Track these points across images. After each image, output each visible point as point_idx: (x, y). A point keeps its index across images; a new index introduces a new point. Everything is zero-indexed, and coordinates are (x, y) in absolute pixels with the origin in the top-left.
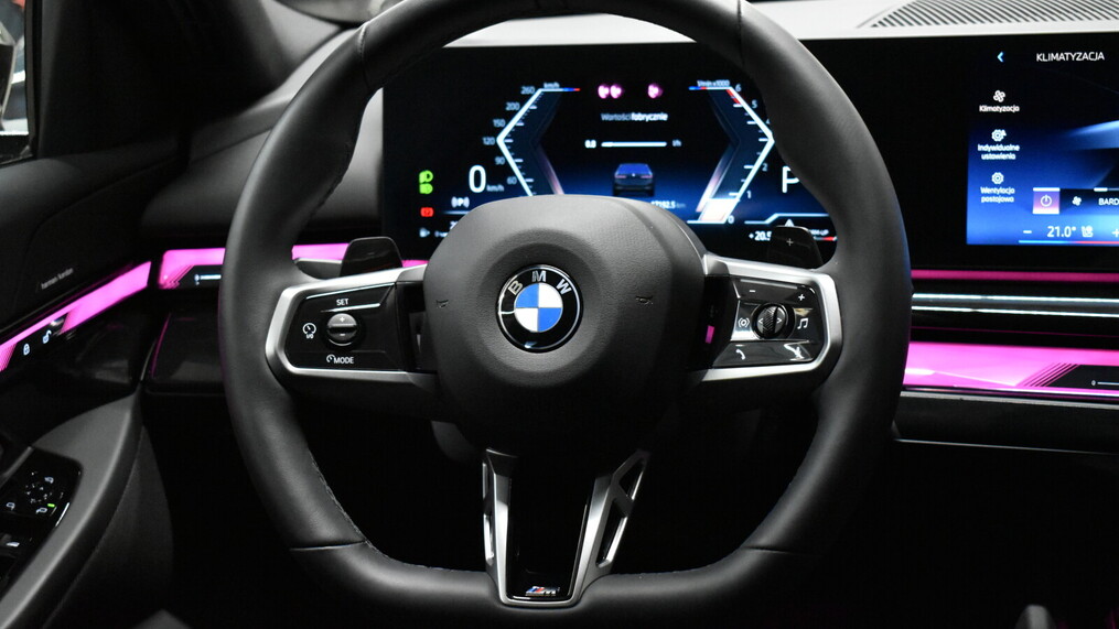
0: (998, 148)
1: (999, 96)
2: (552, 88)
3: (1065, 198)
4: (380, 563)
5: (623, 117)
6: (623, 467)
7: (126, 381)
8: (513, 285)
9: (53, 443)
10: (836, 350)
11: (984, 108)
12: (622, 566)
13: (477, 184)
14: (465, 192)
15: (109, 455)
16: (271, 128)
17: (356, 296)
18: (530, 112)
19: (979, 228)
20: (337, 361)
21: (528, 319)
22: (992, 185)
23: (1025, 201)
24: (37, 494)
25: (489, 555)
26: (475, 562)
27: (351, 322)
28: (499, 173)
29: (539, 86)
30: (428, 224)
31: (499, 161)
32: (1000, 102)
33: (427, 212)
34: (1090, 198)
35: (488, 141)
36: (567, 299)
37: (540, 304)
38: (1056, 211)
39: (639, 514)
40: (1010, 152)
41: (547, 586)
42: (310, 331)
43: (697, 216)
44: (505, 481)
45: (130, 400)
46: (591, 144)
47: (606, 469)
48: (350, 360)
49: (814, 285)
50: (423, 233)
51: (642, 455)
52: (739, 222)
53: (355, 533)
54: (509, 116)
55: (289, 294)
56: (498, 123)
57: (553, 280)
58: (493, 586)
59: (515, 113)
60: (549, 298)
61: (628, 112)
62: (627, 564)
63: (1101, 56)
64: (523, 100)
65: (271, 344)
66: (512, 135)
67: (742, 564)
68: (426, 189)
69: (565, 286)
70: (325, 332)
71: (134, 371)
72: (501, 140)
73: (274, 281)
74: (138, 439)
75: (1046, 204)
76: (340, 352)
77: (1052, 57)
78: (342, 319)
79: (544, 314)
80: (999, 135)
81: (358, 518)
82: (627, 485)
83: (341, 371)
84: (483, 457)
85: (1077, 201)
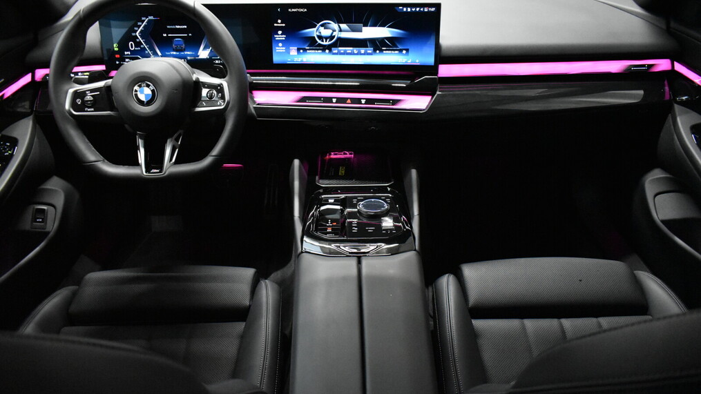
0: (280, 36)
1: (279, 21)
2: (151, 18)
3: (299, 50)
4: (110, 166)
5: (174, 27)
6: (176, 135)
7: (29, 111)
8: (136, 88)
9: (7, 132)
10: (228, 103)
11: (275, 25)
12: (177, 162)
13: (132, 47)
14: (129, 50)
15: (27, 132)
16: (63, 30)
17: (92, 91)
18: (145, 25)
19: (277, 59)
20: (89, 110)
21: (142, 97)
22: (279, 47)
23: (288, 51)
24: (5, 149)
25: (140, 162)
26: (136, 164)
27: (92, 99)
28: (138, 44)
29: (147, 17)
30: (118, 59)
31: (138, 40)
32: (279, 24)
33: (117, 56)
34: (305, 50)
35: (134, 34)
36: (153, 91)
37: (144, 93)
38: (296, 54)
39: (181, 148)
40: (283, 37)
41: (157, 169)
42: (79, 102)
43: (198, 56)
44: (142, 141)
45: (31, 117)
46: (165, 35)
47: (171, 136)
48: (93, 109)
49: (222, 84)
50: (117, 63)
51: (181, 131)
52: (210, 58)
53: (101, 158)
54: (139, 26)
55: (71, 91)
56: (136, 29)
57: (148, 86)
58: (141, 171)
59: (141, 26)
60: (148, 91)
61: (175, 25)
62: (178, 162)
63: (306, 10)
64: (143, 21)
65: (67, 106)
66: (140, 32)
67: (207, 161)
68: (116, 49)
69: (152, 87)
70: (84, 102)
71: (32, 106)
72: (137, 34)
73: (66, 87)
74: (36, 128)
75: (293, 51)
76: (89, 107)
77: (293, 10)
78: (89, 98)
79: (146, 95)
80: (280, 32)
81: (101, 153)
82: (177, 140)
83: (90, 112)
84: (136, 134)
85: (301, 51)
